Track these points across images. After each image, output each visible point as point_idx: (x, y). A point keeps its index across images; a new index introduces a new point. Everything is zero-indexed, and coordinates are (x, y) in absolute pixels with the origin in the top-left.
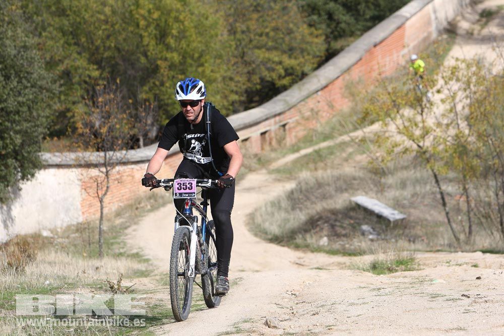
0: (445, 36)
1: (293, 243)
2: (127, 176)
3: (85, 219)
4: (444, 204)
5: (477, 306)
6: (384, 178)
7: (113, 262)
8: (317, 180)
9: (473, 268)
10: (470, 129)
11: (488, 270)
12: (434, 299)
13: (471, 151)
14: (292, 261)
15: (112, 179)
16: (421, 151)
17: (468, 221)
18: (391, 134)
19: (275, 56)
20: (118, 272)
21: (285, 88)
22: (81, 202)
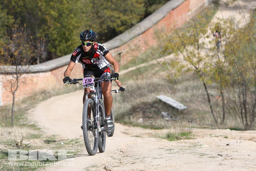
0: (213, 5)
1: (123, 121)
2: (29, 80)
3: (4, 104)
4: (209, 101)
5: (226, 162)
6: (176, 85)
7: (19, 129)
8: (137, 85)
9: (225, 138)
10: (225, 59)
11: (234, 140)
12: (202, 157)
13: (225, 71)
14: (122, 131)
15: (20, 82)
16: (198, 70)
17: (222, 111)
18: (180, 60)
19: (116, 14)
20: (22, 135)
21: (121, 32)
22: (2, 94)
